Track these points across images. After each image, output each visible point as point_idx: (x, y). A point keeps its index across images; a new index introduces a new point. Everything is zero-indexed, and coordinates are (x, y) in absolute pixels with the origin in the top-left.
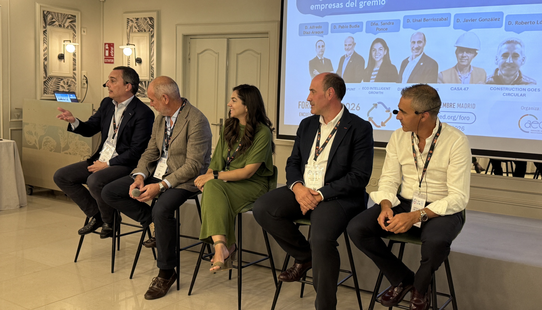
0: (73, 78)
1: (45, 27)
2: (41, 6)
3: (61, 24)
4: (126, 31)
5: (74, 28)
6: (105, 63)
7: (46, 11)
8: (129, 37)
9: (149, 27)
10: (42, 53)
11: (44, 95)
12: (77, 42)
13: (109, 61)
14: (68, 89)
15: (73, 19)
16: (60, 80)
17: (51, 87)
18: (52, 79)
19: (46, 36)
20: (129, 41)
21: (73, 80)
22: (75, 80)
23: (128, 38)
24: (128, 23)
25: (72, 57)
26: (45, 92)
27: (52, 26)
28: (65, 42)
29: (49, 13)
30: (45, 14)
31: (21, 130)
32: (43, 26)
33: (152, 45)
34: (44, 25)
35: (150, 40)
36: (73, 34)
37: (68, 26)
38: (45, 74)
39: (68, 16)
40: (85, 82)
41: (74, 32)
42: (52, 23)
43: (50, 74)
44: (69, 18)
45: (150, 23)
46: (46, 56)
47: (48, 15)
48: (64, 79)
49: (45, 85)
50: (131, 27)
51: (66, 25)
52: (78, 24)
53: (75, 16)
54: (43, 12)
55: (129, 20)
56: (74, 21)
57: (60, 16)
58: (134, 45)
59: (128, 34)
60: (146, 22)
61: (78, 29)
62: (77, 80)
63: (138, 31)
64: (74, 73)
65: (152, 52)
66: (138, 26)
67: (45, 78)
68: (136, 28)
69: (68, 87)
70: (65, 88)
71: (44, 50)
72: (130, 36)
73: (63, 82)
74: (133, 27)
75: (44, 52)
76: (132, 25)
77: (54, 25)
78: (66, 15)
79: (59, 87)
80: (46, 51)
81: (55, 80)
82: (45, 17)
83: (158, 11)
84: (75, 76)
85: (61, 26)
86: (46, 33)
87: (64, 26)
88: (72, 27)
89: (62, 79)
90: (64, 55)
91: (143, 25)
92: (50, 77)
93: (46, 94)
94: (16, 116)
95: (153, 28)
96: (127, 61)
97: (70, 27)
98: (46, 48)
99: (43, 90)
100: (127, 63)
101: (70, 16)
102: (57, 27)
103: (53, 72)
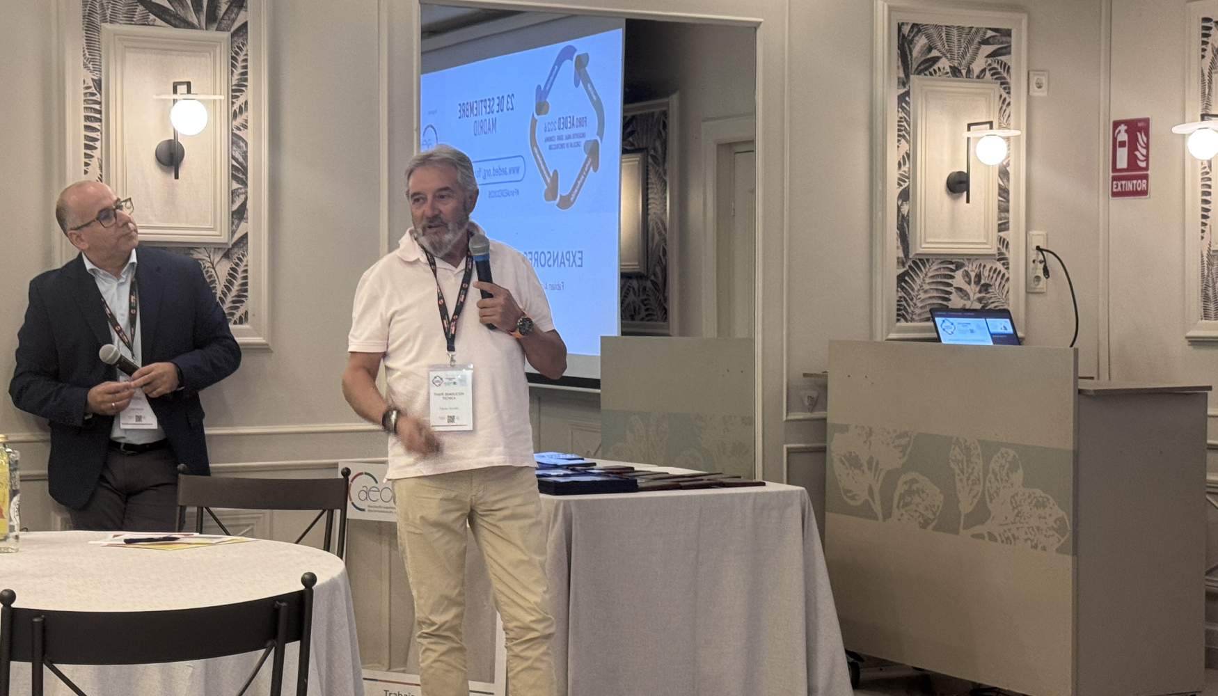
0: (997, 257)
1: (903, 83)
2: (891, 10)
3: (960, 64)
4: (1197, 65)
5: (1005, 75)
6: (1115, 194)
7: (907, 24)
8: (1210, 88)
10: (893, 173)
11: (898, 324)
12: (1012, 125)
13: (1130, 186)
14: (980, 300)
15: (1000, 41)
16: (952, 267)
17: (923, 296)
18: (925, 267)
19: (908, 113)
21: (999, 266)
22: (1004, 264)
24: (1205, 35)
25: (996, 181)
26: (902, 314)
27: (929, 77)
28: (972, 128)
29: (919, 31)
30: (904, 35)
31: (823, 450)
32: (899, 78)
34: (902, 75)
36: (1001, 96)
37: (984, 71)
38: (901, 248)
39: (985, 33)
40: (1040, 273)
41: (1005, 89)
42: (928, 65)
43: (920, 248)
44: (986, 42)
46: (906, 184)
47: (913, 37)
48: (966, 263)
49: (903, 288)
51: (977, 67)
52: (1017, 59)
53: (1008, 33)
54: (900, 27)
55: (1209, 25)
56: (1006, 50)
57: (955, 39)
61: (1017, 79)
62: (1011, 266)
64: (1004, 242)
67: (901, 263)
69: (980, 292)
70: (971, 295)
71: (899, 163)
73: (963, 276)
75: (901, 172)
77: (934, 70)
78: (978, 30)
79: (950, 293)
80: (905, 168)
81: (936, 270)
82: (904, 44)
84: (1004, 250)
85: (960, 71)
86: (907, 103)
87: (969, 71)
88: (995, 73)
89: (959, 266)
90: (967, 175)
92: (920, 260)
93: (906, 320)
94: (807, 404)
96: (1200, 183)
97: (988, 74)
98: (908, 155)
99: (895, 307)
100: (1200, 190)
101: (990, 33)
102: (944, 77)
103: (930, 239)
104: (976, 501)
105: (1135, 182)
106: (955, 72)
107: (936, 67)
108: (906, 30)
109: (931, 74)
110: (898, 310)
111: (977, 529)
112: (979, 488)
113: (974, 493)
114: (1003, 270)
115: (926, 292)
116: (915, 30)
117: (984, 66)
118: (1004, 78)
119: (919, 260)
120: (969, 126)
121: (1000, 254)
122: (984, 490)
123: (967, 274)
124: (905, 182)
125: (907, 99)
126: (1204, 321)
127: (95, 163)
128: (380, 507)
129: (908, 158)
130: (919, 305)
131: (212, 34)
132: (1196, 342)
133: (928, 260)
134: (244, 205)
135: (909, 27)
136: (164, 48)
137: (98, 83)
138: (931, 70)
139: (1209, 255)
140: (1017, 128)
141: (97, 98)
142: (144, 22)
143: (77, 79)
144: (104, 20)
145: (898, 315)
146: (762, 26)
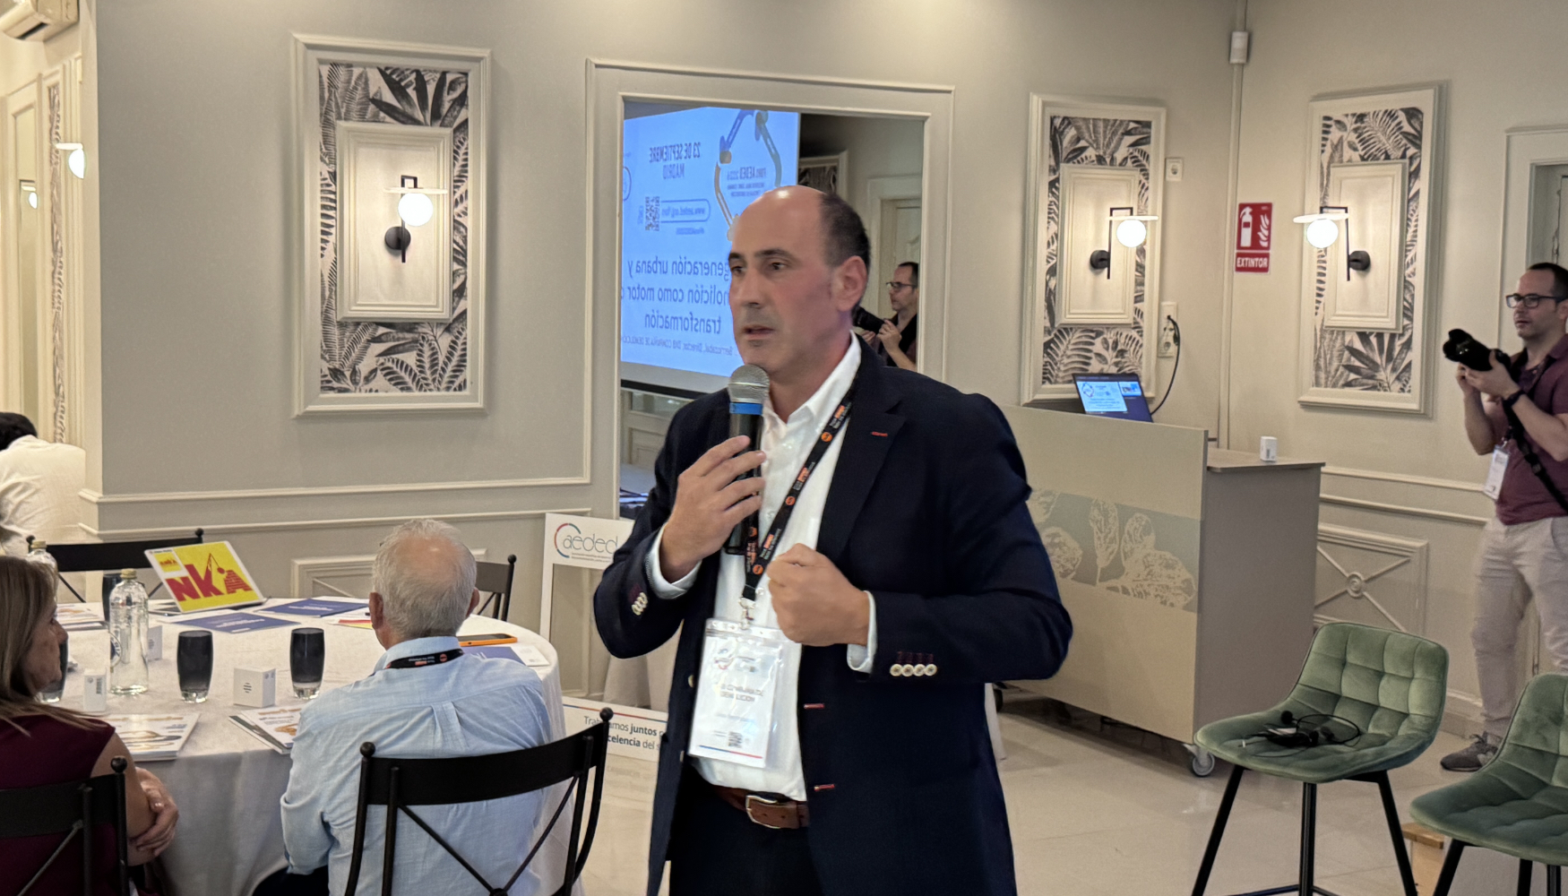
0: (1133, 326)
1: (1054, 170)
2: (1045, 104)
3: (1105, 153)
4: (1317, 158)
5: (1144, 162)
6: (1239, 269)
7: (1059, 117)
8: (1328, 180)
9: (1404, 141)
10: (1043, 251)
11: (1044, 386)
12: (1150, 209)
13: (1252, 262)
14: (1116, 364)
15: (1141, 133)
16: (1093, 335)
17: (1066, 361)
18: (1068, 335)
19: (1057, 198)
20: (1325, 196)
21: (1134, 333)
22: (1138, 332)
23: (1322, 184)
24: (1325, 132)
25: (1134, 258)
26: (1047, 377)
27: (1077, 165)
28: (1114, 212)
29: (1069, 123)
30: (1055, 128)
32: (1050, 166)
33: (1413, 205)
34: (1053, 163)
35: (1406, 188)
36: (1140, 182)
37: (1126, 159)
38: (1048, 318)
39: (1128, 125)
40: (1171, 340)
41: (1144, 175)
43: (1064, 318)
44: (1128, 133)
45: (1407, 128)
46: (1054, 262)
48: (1105, 331)
49: (1048, 354)
50: (1337, 147)
51: (1119, 156)
52: (1155, 149)
53: (1148, 125)
54: (1052, 119)
55: (1328, 122)
56: (1145, 140)
57: (1101, 130)
58: (1346, 209)
59: (1325, 170)
60: (1393, 124)
61: (1155, 167)
62: (1145, 334)
63: (1363, 158)
64: (1138, 312)
65: (1411, 230)
66: (1363, 141)
67: (1048, 332)
68: (1355, 149)
69: (1117, 357)
70: (1109, 359)
71: (1049, 243)
72: (1331, 178)
73: (1102, 343)
74: (1345, 144)
75: (1050, 250)
76: (1341, 138)
77: (1082, 159)
78: (1122, 122)
79: (1090, 358)
80: (1053, 247)
81: (1079, 337)
82: (1055, 135)
83: (1441, 87)
84: (1139, 320)
85: (1104, 160)
86: (1057, 189)
87: (1113, 159)
88: (1136, 161)
89: (1099, 334)
90: (1109, 254)
91: (1383, 139)
93: (1051, 382)
95: (1419, 147)
96: (1316, 264)
97: (1129, 162)
98: (1057, 235)
99: (1041, 371)
100: (1316, 270)
101: (1132, 125)
102: (1090, 166)
103: (1074, 311)
104: (1111, 557)
105: (1257, 259)
106: (1100, 160)
107: (1083, 156)
108: (1058, 122)
109: (1079, 162)
110: (1044, 373)
111: (1112, 583)
112: (1115, 546)
113: (1110, 550)
114: (1138, 338)
115: (1069, 357)
116: (1066, 122)
117: (1125, 156)
118: (1143, 165)
119: (1065, 329)
120: (1112, 210)
121: (1135, 323)
122: (1119, 549)
123: (1105, 341)
124: (1053, 259)
125: (1057, 185)
126: (1315, 388)
127: (330, 247)
128: (583, 555)
129: (1057, 237)
130: (1062, 368)
131: (436, 130)
132: (1308, 406)
133: (1071, 329)
134: (463, 285)
135: (1060, 120)
136: (393, 144)
137: (333, 175)
138: (1079, 158)
139: (1321, 330)
140: (1154, 215)
141: (333, 188)
142: (375, 119)
143: (314, 173)
144: (339, 118)
145: (1044, 378)
146: (929, 120)
